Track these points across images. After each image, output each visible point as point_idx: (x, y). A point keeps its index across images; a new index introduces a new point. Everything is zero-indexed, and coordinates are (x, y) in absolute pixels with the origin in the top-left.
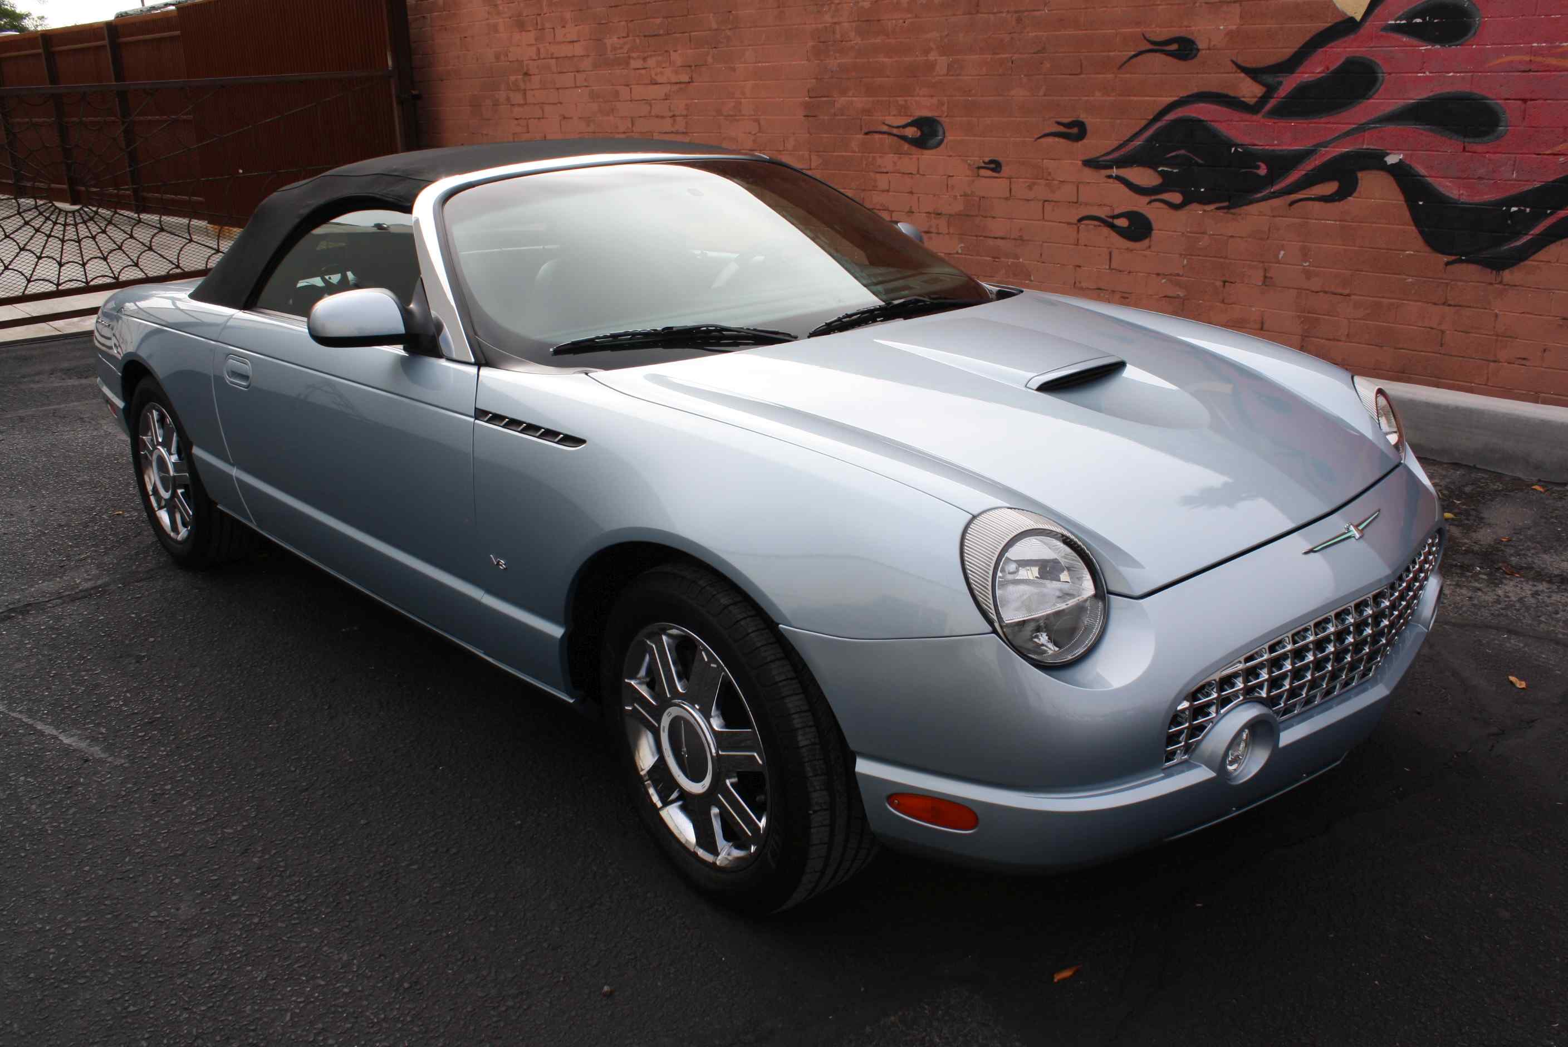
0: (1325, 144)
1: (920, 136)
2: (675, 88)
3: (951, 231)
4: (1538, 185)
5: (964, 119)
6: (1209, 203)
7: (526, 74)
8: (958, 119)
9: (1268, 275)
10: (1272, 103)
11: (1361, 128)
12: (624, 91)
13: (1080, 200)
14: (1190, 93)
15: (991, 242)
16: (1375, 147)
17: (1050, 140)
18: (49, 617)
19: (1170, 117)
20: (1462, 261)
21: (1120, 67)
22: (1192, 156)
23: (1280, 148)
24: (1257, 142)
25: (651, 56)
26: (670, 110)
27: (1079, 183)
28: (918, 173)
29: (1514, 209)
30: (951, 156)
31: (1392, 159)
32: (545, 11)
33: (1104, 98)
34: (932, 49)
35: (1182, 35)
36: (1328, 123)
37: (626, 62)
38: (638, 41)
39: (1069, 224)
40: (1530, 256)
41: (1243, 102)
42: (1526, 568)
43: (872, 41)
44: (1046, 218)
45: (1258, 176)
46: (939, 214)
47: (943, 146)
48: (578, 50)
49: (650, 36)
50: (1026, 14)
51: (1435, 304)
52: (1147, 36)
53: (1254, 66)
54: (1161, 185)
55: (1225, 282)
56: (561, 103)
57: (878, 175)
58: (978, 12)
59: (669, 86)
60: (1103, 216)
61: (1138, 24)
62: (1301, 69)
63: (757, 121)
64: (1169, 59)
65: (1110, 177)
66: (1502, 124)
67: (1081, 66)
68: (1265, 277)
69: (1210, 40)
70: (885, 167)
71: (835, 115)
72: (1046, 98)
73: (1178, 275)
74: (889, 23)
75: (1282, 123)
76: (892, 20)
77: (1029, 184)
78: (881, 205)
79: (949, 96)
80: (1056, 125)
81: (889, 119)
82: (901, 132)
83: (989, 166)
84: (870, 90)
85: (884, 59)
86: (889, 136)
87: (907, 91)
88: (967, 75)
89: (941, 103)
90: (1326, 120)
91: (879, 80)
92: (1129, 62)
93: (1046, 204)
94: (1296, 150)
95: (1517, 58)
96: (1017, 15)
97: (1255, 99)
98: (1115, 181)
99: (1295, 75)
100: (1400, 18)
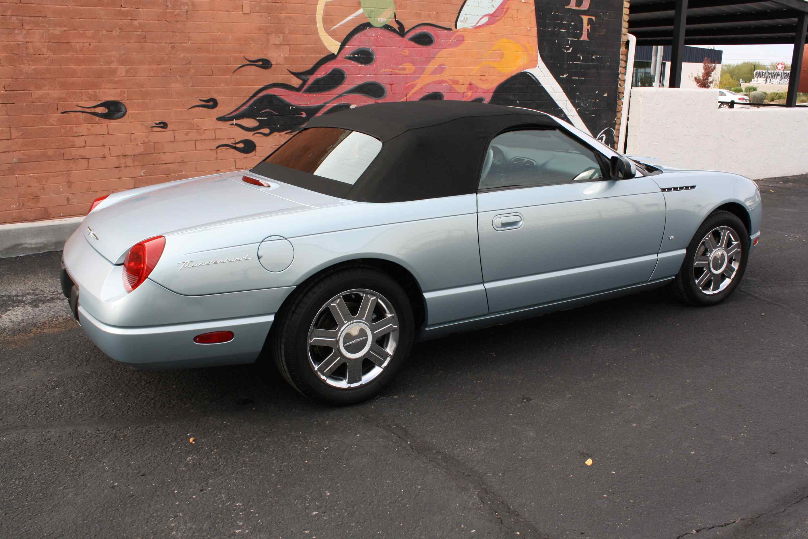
1: (108, 112)
3: (136, 165)
5: (140, 100)
8: (136, 101)
10: (305, 87)
11: (341, 96)
13: (217, 138)
15: (164, 166)
17: (197, 109)
21: (233, 72)
23: (311, 105)
27: (216, 129)
28: (108, 133)
30: (131, 122)
33: (226, 87)
34: (113, 62)
35: (263, 58)
36: (329, 94)
39: (211, 150)
43: (64, 55)
44: (197, 148)
46: (125, 156)
47: (126, 117)
50: (177, 44)
52: (246, 58)
53: (297, 71)
54: (259, 126)
57: (75, 138)
58: (145, 42)
60: (230, 144)
61: (241, 52)
62: (316, 73)
64: (259, 68)
66: (385, 92)
67: (212, 71)
69: (277, 61)
70: (81, 132)
71: (33, 102)
72: (193, 88)
74: (78, 45)
75: (310, 95)
76: (79, 43)
77: (185, 133)
78: (79, 156)
79: (129, 88)
80: (200, 101)
81: (82, 103)
82: (93, 110)
83: (158, 125)
84: (63, 86)
85: (75, 67)
86: (83, 114)
87: (94, 86)
88: (140, 77)
89: (123, 93)
91: (72, 80)
92: (238, 70)
93: (197, 141)
96: (172, 45)
97: (299, 86)
98: (235, 126)
99: (313, 76)
100: (351, 55)
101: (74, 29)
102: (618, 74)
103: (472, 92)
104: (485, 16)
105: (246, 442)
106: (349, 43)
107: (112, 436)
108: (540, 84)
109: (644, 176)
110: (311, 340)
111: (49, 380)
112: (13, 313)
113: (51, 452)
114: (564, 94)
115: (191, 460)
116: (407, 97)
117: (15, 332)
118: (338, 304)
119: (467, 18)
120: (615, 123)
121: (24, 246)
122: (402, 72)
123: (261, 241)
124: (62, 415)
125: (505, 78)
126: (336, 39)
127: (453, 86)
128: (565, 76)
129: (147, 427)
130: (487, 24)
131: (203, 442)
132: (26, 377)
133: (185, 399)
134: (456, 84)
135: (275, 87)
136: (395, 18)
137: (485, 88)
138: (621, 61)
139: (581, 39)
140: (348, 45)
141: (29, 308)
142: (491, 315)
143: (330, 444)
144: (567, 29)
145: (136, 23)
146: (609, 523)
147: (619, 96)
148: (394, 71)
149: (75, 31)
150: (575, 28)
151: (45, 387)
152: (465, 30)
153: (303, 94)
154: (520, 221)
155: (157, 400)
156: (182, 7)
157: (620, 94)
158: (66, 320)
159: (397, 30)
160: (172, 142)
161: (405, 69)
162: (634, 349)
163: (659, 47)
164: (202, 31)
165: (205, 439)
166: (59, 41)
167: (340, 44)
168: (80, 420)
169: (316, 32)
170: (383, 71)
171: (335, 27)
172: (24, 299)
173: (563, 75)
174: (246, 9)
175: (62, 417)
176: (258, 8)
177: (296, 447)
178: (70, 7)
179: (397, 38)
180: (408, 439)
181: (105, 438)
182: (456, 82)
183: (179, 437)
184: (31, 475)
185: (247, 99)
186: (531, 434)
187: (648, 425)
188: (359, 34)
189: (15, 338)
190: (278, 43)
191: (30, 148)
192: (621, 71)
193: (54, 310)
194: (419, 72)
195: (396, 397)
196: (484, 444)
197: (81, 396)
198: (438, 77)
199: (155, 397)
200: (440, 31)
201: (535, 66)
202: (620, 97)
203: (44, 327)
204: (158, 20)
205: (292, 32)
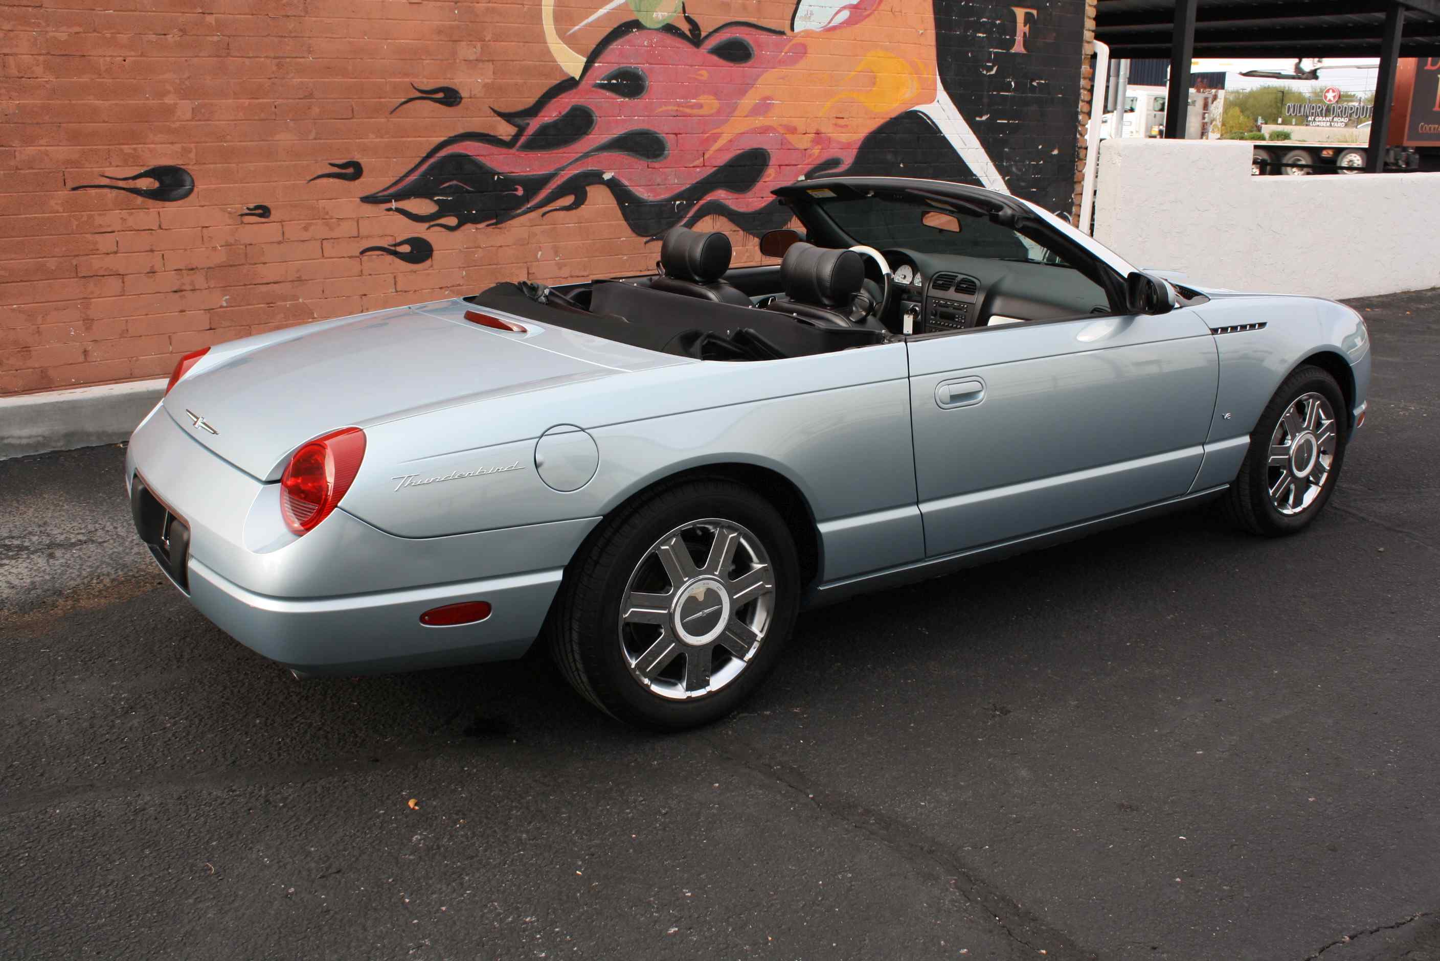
0: (562, 169)
1: (160, 187)
3: (211, 286)
4: (688, 186)
5: (218, 165)
6: (480, 222)
8: (212, 166)
9: (531, 272)
10: (523, 140)
11: (586, 155)
13: (361, 234)
14: (456, 133)
15: (264, 289)
16: (595, 169)
17: (324, 181)
19: (442, 154)
20: (653, 240)
21: (392, 112)
22: (463, 185)
23: (532, 173)
24: (514, 171)
27: (359, 218)
28: (160, 227)
29: (678, 203)
30: (203, 206)
31: (607, 176)
33: (378, 140)
34: (169, 92)
35: (446, 85)
36: (564, 153)
39: (350, 257)
41: (501, 140)
43: (75, 79)
44: (325, 255)
45: (516, 195)
46: (192, 269)
47: (192, 197)
50: (288, 60)
52: (415, 85)
53: (507, 111)
54: (437, 212)
57: (97, 236)
58: (228, 55)
60: (386, 246)
61: (406, 75)
62: (542, 114)
64: (437, 105)
65: (389, 210)
66: (667, 149)
67: (353, 112)
68: (528, 273)
69: (471, 90)
70: (109, 226)
71: (17, 168)
72: (318, 141)
73: (459, 285)
74: (101, 60)
75: (532, 155)
76: (104, 56)
77: (303, 226)
78: (106, 270)
79: (197, 143)
80: (329, 166)
81: (110, 171)
82: (131, 184)
83: (254, 212)
84: (75, 138)
85: (96, 102)
86: (113, 190)
87: (134, 138)
88: (219, 120)
89: (186, 151)
90: (561, 150)
91: (92, 126)
92: (400, 108)
93: (324, 242)
94: (543, 174)
95: (670, 108)
96: (278, 60)
97: (510, 137)
98: (395, 213)
99: (537, 118)
100: (603, 79)
101: (95, 31)
102: (1077, 113)
103: (820, 147)
104: (844, 8)
105: (514, 804)
106: (600, 59)
107: (262, 800)
108: (941, 133)
109: (1181, 307)
110: (626, 614)
111: (113, 697)
112: (11, 571)
113: (154, 834)
114: (982, 151)
115: (420, 840)
116: (706, 157)
117: (24, 608)
118: (672, 547)
119: (811, 11)
120: (1072, 204)
121: (6, 441)
122: (695, 111)
123: (539, 434)
124: (156, 763)
125: (878, 122)
126: (579, 52)
127: (787, 136)
128: (984, 118)
129: (322, 782)
130: (848, 23)
131: (435, 807)
132: (68, 692)
133: (382, 727)
134: (793, 133)
135: (467, 140)
136: (684, 12)
137: (844, 141)
138: (1082, 91)
139: (1013, 51)
140: (600, 63)
141: (41, 561)
142: (930, 561)
143: (670, 801)
144: (989, 32)
145: (210, 19)
146: (1197, 927)
147: (1078, 154)
148: (681, 109)
149: (95, 34)
150: (1003, 29)
151: (109, 711)
152: (808, 34)
153: (517, 153)
154: (980, 391)
155: (329, 730)
157: (1081, 150)
158: (116, 583)
159: (688, 33)
160: (279, 243)
161: (701, 106)
162: (1169, 615)
163: (1123, 61)
164: (335, 36)
165: (438, 800)
166: (65, 53)
167: (585, 59)
168: (193, 772)
169: (540, 38)
170: (662, 109)
171: (577, 28)
172: (26, 544)
173: (981, 117)
175: (158, 768)
177: (608, 809)
179: (686, 48)
180: (808, 788)
181: (250, 805)
182: (793, 130)
183: (388, 798)
184: (126, 878)
185: (417, 162)
186: (1024, 773)
187: (1223, 752)
188: (620, 41)
189: (27, 618)
190: (471, 58)
191: (13, 256)
192: (1082, 107)
193: (89, 564)
194: (727, 112)
195: (768, 713)
196: (944, 794)
197: (182, 726)
198: (759, 121)
199: (323, 724)
200: (764, 37)
201: (931, 99)
202: (1081, 155)
203: (79, 596)
204: (252, 15)
205: (497, 38)
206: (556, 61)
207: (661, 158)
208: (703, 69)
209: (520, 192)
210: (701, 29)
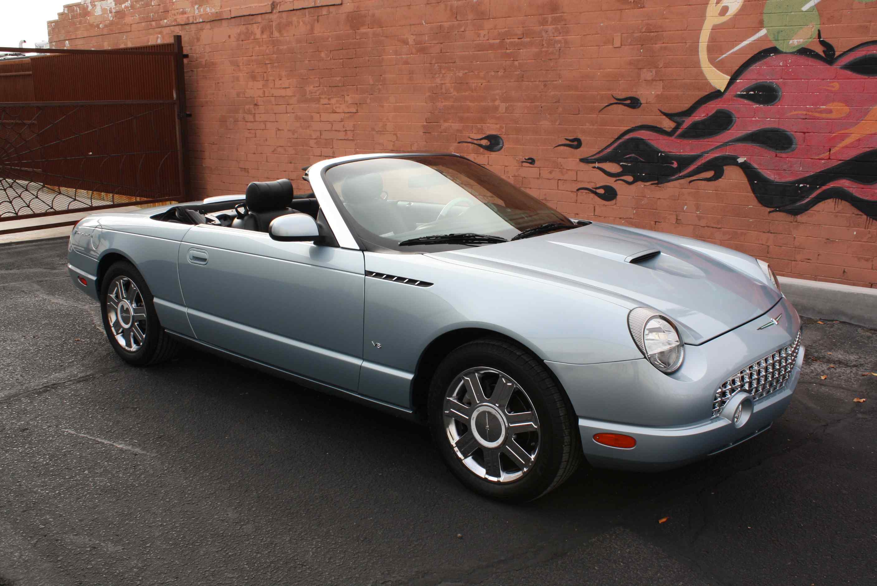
0: (707, 152)
1: (490, 145)
2: (347, 115)
4: (812, 174)
5: (515, 136)
6: (647, 181)
7: (256, 105)
8: (511, 136)
9: (679, 218)
10: (679, 131)
11: (725, 144)
12: (316, 117)
13: (579, 179)
14: (636, 125)
16: (732, 154)
17: (562, 148)
18: (70, 390)
19: (627, 137)
20: (777, 211)
21: (599, 112)
22: (638, 157)
23: (684, 154)
24: (672, 151)
25: (333, 97)
26: (344, 127)
27: (577, 170)
28: (488, 164)
29: (801, 185)
30: (506, 156)
31: (740, 160)
32: (269, 70)
33: (591, 127)
34: (497, 99)
35: (632, 96)
36: (709, 141)
37: (318, 100)
38: (325, 89)
39: (572, 192)
40: (810, 209)
41: (664, 130)
42: (822, 358)
43: (464, 94)
44: (559, 189)
45: (672, 167)
47: (502, 150)
48: (289, 92)
49: (333, 87)
50: (549, 82)
51: (764, 232)
52: (614, 96)
53: (670, 112)
54: (621, 172)
55: (656, 222)
56: (277, 121)
58: (523, 81)
59: (343, 114)
60: (591, 188)
61: (609, 90)
62: (694, 115)
63: (395, 134)
64: (626, 107)
65: (594, 167)
66: (794, 144)
67: (579, 110)
68: (677, 219)
69: (647, 99)
71: (441, 132)
72: (560, 126)
73: (631, 218)
74: (473, 85)
75: (685, 141)
76: (475, 83)
77: (549, 171)
80: (565, 140)
81: (472, 136)
82: (479, 142)
83: (528, 161)
84: (461, 120)
85: (470, 104)
86: (472, 145)
87: (482, 121)
88: (516, 113)
89: (501, 127)
90: (707, 140)
91: (467, 115)
92: (605, 109)
93: (559, 181)
94: (692, 155)
95: (800, 112)
96: (544, 83)
97: (671, 129)
98: (597, 170)
99: (691, 117)
100: (743, 92)
101: (472, 72)
106: (742, 76)
116: (832, 152)
122: (824, 115)
126: (725, 73)
135: (644, 130)
136: (819, 36)
140: (741, 79)
145: (516, 63)
148: (810, 113)
153: (675, 140)
156: (556, 44)
159: (822, 54)
160: (538, 178)
161: (830, 111)
164: (573, 69)
166: (461, 82)
167: (729, 78)
169: (697, 64)
170: (792, 113)
171: (724, 56)
174: (617, 43)
176: (629, 40)
178: (471, 53)
179: (821, 66)
185: (612, 141)
188: (758, 63)
190: (650, 78)
194: (857, 116)
204: (535, 60)
205: (666, 66)
206: (706, 79)
207: (789, 150)
208: (834, 82)
209: (675, 165)
210: (836, 49)
